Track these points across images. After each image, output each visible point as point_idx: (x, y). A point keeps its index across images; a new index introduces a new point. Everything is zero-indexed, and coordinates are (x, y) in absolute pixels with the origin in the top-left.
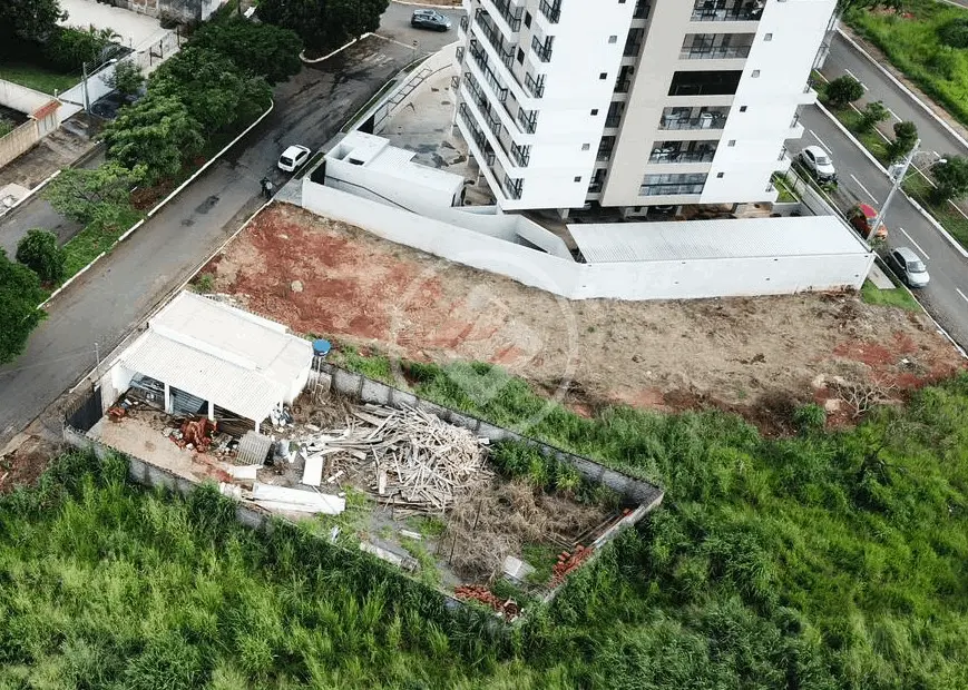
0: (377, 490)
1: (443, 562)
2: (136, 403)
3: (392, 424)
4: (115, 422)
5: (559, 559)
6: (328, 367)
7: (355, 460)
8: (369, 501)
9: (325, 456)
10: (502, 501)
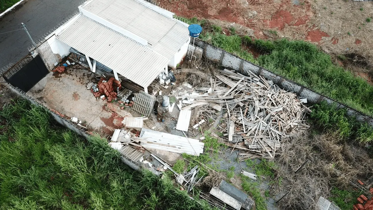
0: (227, 137)
1: (271, 201)
2: (74, 63)
3: (241, 87)
4: (57, 77)
5: (358, 202)
6: (201, 43)
7: (213, 112)
8: (221, 145)
9: (193, 109)
10: (316, 148)
